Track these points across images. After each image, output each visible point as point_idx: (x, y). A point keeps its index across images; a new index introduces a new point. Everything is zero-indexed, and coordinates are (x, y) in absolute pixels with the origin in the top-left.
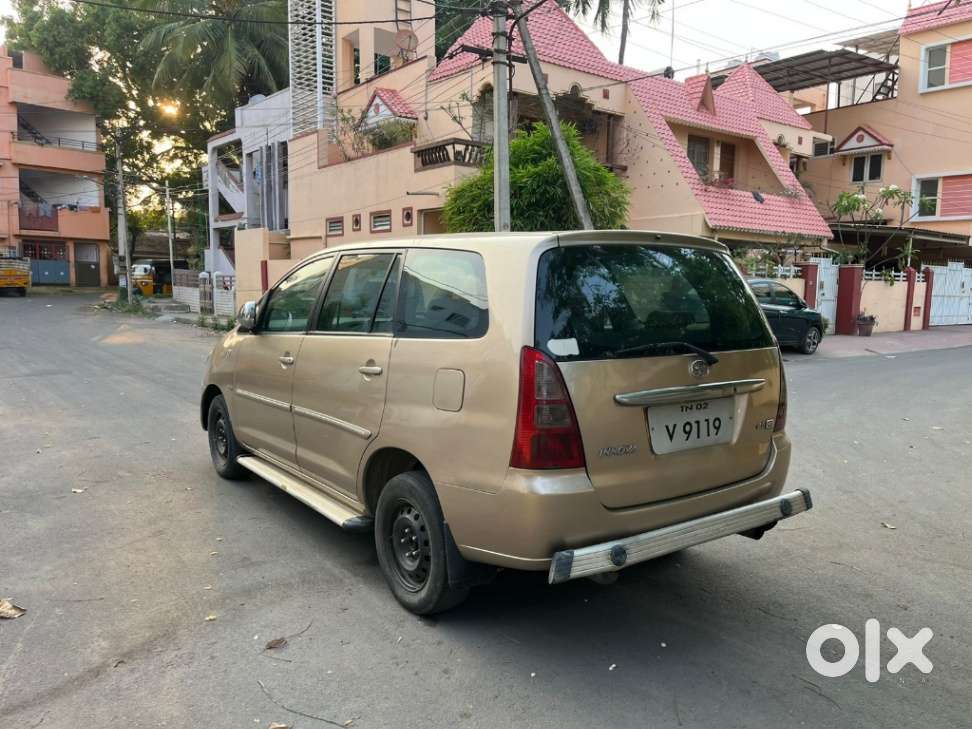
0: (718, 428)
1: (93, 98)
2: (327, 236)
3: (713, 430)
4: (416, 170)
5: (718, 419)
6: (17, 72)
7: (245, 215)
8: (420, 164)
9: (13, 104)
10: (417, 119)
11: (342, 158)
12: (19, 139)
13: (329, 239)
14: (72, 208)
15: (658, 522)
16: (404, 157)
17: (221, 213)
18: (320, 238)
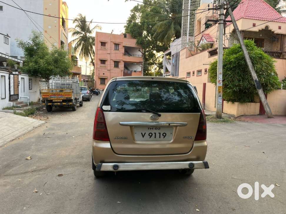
0: (165, 136)
1: (141, 44)
2: (187, 77)
3: (162, 137)
4: (209, 57)
5: (165, 133)
6: (125, 39)
7: (171, 72)
8: (210, 56)
9: (124, 46)
10: (214, 42)
11: (191, 55)
12: (125, 55)
13: (187, 78)
14: (135, 71)
16: (206, 53)
17: (166, 72)
18: (185, 78)
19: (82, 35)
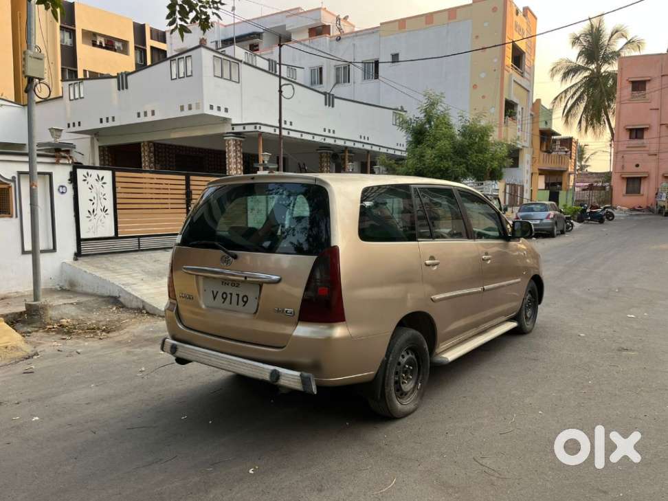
0: (246, 302)
3: (241, 303)
5: (247, 296)
15: (208, 346)
19: (587, 74)
